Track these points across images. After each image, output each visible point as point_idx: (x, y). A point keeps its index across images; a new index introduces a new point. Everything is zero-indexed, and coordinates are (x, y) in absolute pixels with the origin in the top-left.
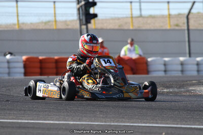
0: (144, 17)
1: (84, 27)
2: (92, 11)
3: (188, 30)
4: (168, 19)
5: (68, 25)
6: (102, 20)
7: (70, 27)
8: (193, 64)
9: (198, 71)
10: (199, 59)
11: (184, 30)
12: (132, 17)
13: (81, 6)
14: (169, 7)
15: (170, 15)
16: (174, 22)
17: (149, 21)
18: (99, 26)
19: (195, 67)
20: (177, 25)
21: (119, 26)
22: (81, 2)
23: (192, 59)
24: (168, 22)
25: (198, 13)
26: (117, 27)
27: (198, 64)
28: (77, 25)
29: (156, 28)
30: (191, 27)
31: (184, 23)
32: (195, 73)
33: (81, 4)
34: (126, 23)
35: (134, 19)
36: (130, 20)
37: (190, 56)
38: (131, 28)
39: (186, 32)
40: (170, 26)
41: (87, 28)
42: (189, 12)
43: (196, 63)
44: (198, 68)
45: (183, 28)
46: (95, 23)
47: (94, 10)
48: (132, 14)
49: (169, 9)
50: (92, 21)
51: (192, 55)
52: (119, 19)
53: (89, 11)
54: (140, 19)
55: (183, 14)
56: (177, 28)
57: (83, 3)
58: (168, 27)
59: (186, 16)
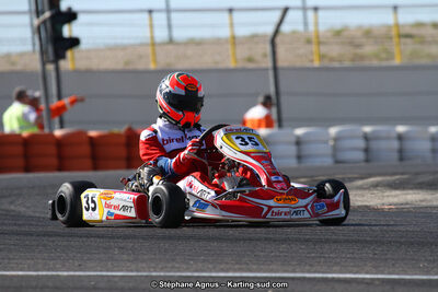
0: (178, 44)
1: (50, 67)
2: (67, 31)
3: (275, 68)
4: (229, 46)
5: (13, 64)
6: (89, 51)
7: (19, 67)
8: (288, 143)
9: (299, 157)
10: (299, 132)
11: (267, 69)
12: (153, 44)
13: (44, 22)
14: (231, 19)
15: (234, 38)
16: (243, 52)
17: (190, 51)
18: (82, 64)
19: (293, 150)
20: (250, 60)
21: (127, 63)
22: (43, 12)
23: (285, 131)
24: (230, 52)
25: (294, 32)
26: (120, 66)
27: (299, 142)
28: (35, 64)
29: (204, 66)
30: (281, 63)
31: (265, 56)
32: (293, 163)
33: (42, 18)
34: (141, 57)
35: (157, 48)
36: (150, 50)
37: (280, 126)
38: (152, 66)
39: (271, 73)
40: (236, 61)
41: (57, 69)
42: (277, 32)
43: (294, 140)
44: (299, 150)
45: (263, 65)
46: (73, 59)
47: (70, 30)
48: (152, 38)
49: (232, 25)
50: (69, 54)
51: (284, 123)
52: (124, 48)
53: (61, 32)
54: (170, 47)
55: (264, 36)
56: (251, 66)
57: (47, 14)
58: (231, 64)
59: (269, 39)
